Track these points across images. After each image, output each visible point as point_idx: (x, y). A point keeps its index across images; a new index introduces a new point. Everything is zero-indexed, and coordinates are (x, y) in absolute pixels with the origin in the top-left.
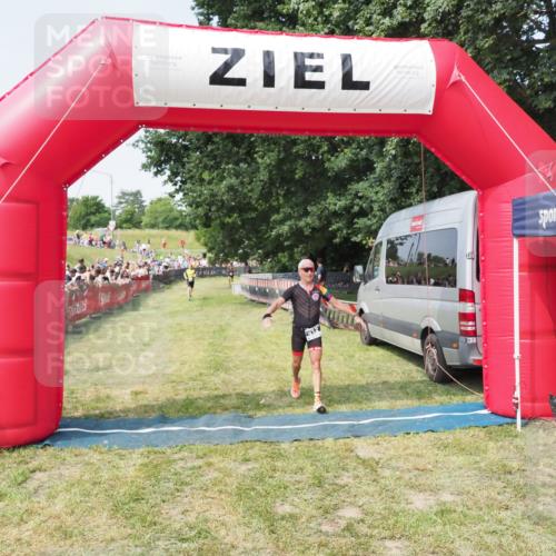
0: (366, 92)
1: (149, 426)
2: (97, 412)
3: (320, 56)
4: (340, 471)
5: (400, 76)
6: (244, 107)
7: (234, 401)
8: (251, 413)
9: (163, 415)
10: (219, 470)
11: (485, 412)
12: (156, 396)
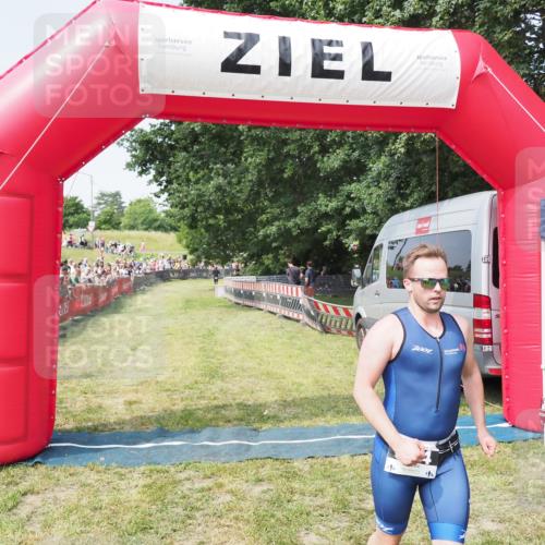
0: (388, 83)
1: (148, 441)
2: (90, 424)
3: (339, 44)
4: (364, 493)
5: (423, 67)
6: (257, 97)
7: (236, 413)
8: (256, 425)
9: (161, 427)
10: (231, 492)
11: (506, 425)
12: (151, 406)
